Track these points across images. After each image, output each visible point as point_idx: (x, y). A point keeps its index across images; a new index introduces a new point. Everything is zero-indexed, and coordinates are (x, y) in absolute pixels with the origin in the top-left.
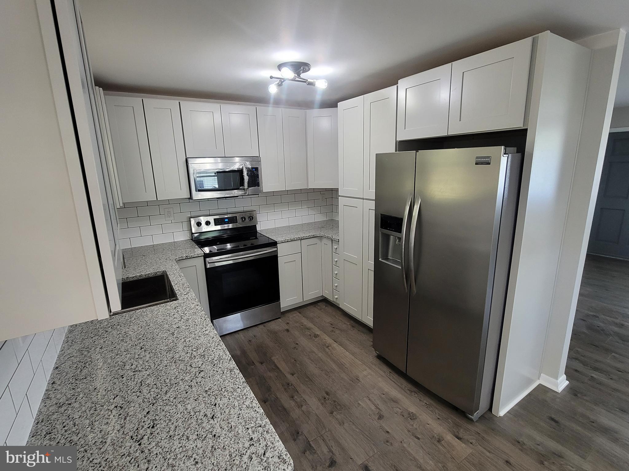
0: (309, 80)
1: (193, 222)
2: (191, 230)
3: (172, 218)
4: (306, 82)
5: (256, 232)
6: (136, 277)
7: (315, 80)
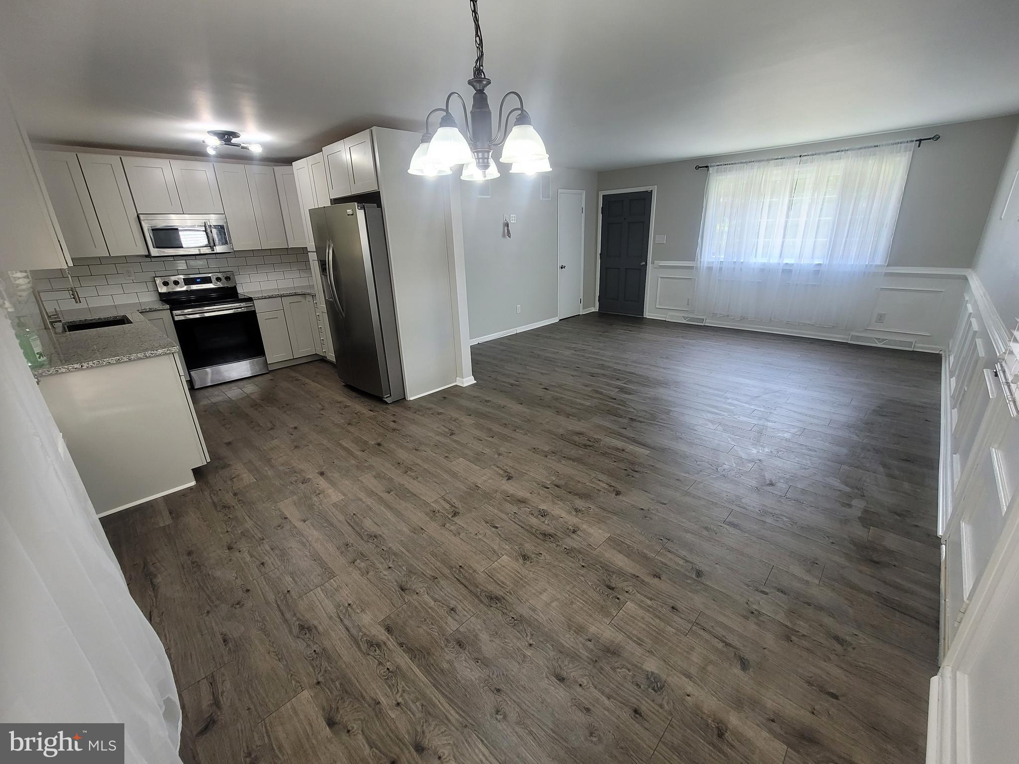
0: (242, 145)
1: (159, 281)
2: (158, 290)
3: (132, 278)
4: (239, 146)
5: (237, 293)
6: (94, 319)
7: (248, 145)
